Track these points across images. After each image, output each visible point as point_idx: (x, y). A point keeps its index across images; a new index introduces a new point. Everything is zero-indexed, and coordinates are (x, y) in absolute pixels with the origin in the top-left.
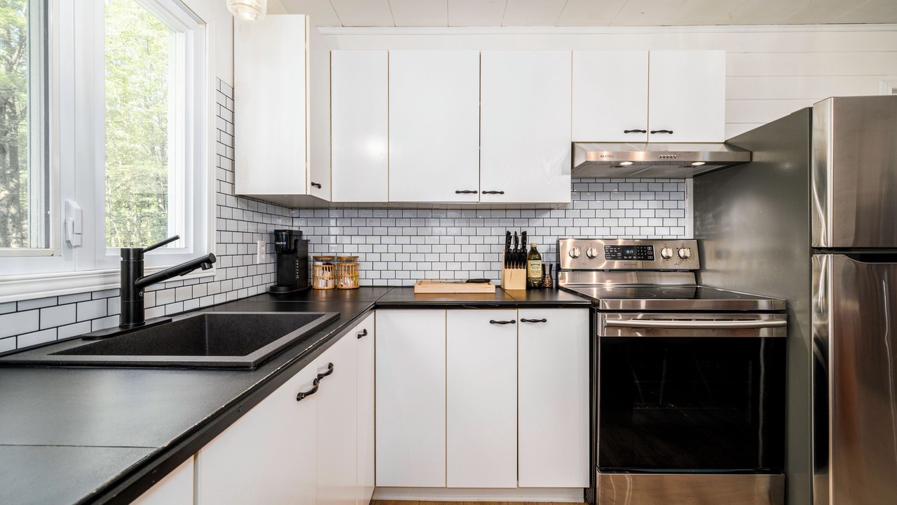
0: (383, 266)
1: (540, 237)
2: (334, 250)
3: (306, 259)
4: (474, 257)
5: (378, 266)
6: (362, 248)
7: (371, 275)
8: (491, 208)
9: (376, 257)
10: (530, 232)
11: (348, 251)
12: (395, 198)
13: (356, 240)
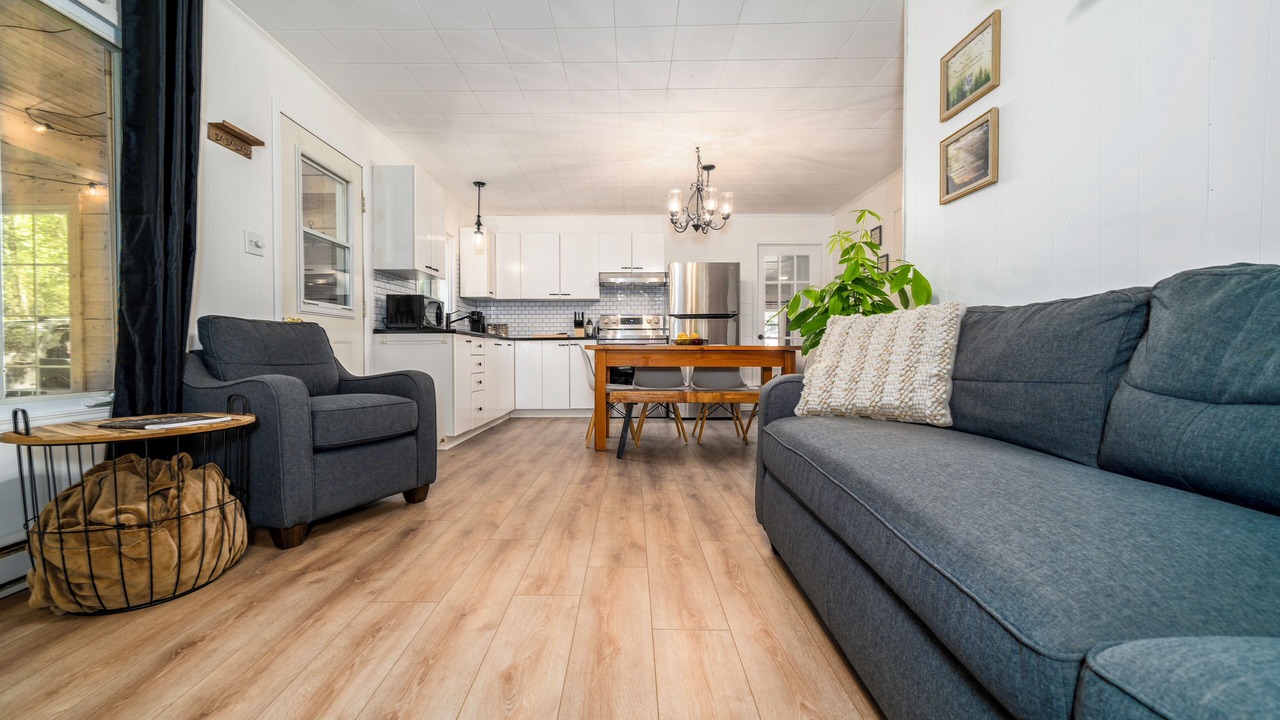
0: (520, 329)
1: (592, 314)
2: (495, 322)
3: (483, 325)
4: (563, 325)
5: (517, 329)
6: (510, 321)
7: (514, 333)
8: (564, 301)
9: (516, 325)
10: (587, 312)
11: (503, 321)
12: (523, 298)
13: (507, 317)
